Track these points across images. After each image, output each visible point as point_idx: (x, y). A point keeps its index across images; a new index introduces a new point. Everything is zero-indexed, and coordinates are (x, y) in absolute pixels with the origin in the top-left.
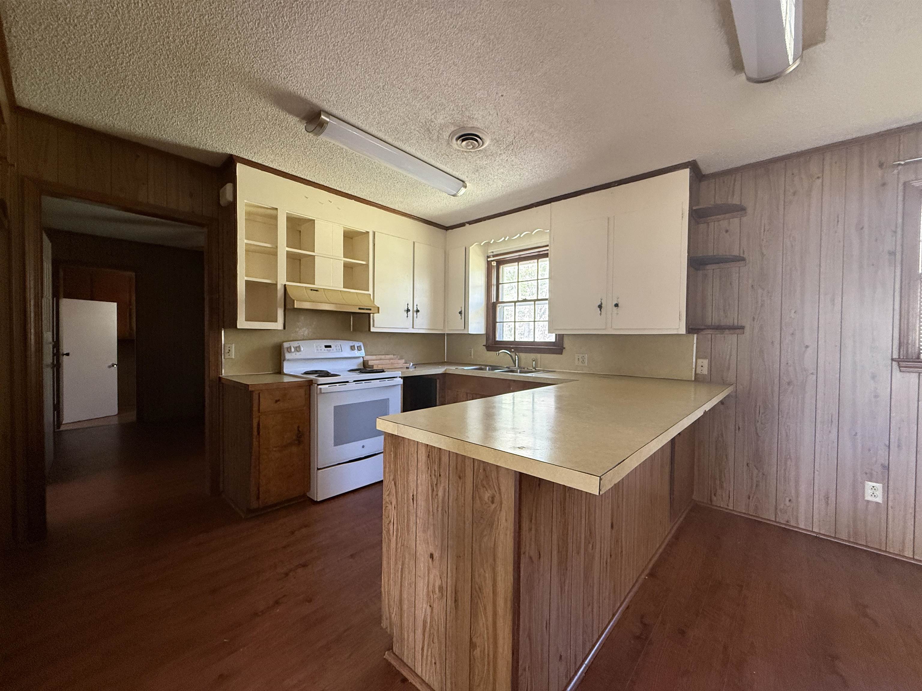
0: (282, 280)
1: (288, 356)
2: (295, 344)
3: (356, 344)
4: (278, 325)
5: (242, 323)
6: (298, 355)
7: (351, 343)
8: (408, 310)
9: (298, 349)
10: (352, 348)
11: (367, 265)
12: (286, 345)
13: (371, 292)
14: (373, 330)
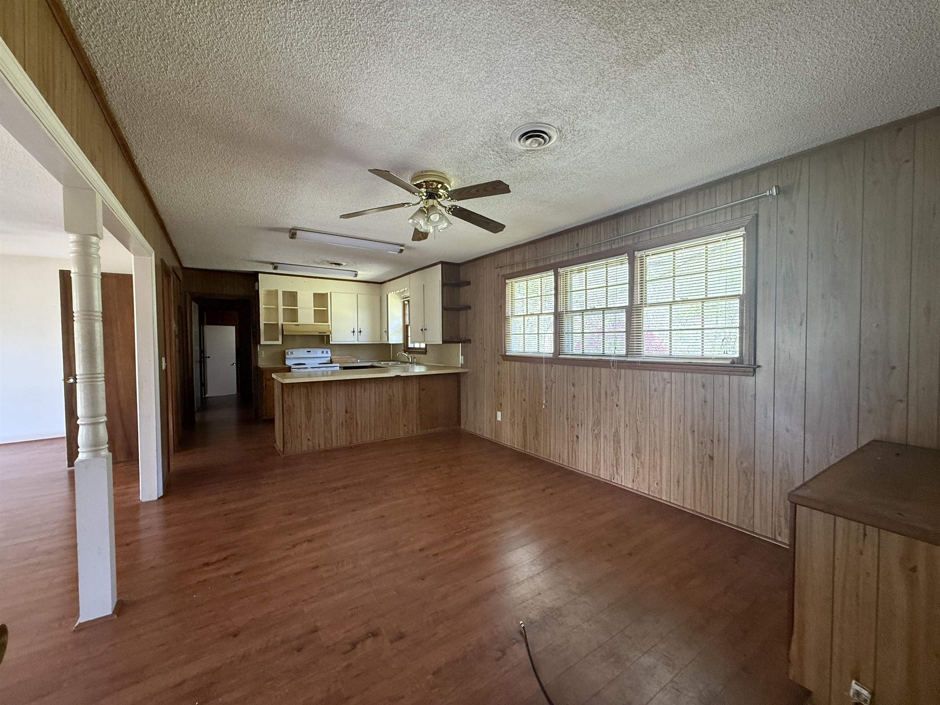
0: (281, 322)
1: (287, 356)
2: (291, 350)
3: (325, 350)
4: (280, 342)
5: (263, 342)
6: (292, 356)
7: (322, 350)
8: (354, 332)
9: (292, 353)
10: (323, 352)
11: (327, 310)
12: (287, 351)
13: (329, 323)
14: (331, 343)
